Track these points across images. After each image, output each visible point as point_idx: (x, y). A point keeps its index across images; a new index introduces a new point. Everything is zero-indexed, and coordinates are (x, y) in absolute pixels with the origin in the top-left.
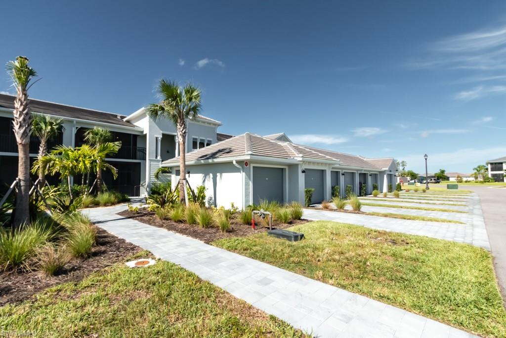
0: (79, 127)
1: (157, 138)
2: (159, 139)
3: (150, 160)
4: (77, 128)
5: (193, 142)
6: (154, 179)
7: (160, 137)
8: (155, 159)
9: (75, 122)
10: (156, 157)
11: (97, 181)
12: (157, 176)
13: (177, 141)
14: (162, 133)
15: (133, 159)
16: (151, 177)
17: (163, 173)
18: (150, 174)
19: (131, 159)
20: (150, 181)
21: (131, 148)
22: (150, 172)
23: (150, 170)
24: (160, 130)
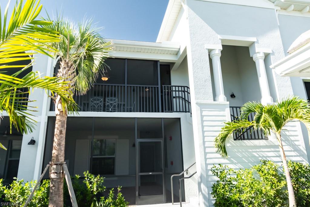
1: (210, 51)
2: (217, 52)
8: (211, 101)
10: (216, 99)
13: (258, 55)
14: (222, 40)
15: (162, 111)
16: (208, 150)
17: (236, 138)
18: (204, 142)
19: (158, 112)
20: (207, 165)
21: (158, 88)
22: (204, 137)
23: (203, 132)
24: (214, 32)
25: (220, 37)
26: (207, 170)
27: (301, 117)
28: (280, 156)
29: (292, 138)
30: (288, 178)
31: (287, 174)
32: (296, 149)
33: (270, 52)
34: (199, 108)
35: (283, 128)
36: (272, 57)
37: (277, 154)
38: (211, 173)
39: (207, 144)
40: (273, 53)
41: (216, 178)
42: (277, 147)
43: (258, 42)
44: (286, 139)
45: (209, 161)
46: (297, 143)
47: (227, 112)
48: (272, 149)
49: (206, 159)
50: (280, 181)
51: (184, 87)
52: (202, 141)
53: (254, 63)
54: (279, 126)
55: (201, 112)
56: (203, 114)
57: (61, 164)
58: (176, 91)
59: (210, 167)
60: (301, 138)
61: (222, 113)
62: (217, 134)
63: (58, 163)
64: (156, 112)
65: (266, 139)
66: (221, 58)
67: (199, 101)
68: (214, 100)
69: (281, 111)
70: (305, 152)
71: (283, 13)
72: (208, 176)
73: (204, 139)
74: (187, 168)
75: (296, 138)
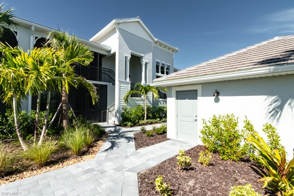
0: (40, 37)
1: (126, 57)
2: (129, 58)
3: (120, 82)
4: (36, 38)
5: (157, 65)
6: (124, 104)
7: (129, 56)
8: (124, 80)
9: (33, 28)
10: (126, 79)
11: (62, 107)
12: (126, 100)
13: (143, 63)
14: (131, 53)
15: (99, 81)
16: (121, 100)
17: (131, 96)
18: (120, 97)
19: (97, 81)
20: (120, 106)
21: (97, 68)
22: (120, 95)
23: (120, 93)
24: (128, 49)
25: (130, 51)
26: (120, 108)
27: (153, 91)
28: (144, 104)
29: (149, 97)
30: (146, 111)
31: (145, 109)
32: (149, 101)
33: (148, 62)
34: (119, 83)
35: (147, 94)
36: (148, 65)
37: (143, 103)
38: (121, 109)
39: (121, 98)
40: (149, 63)
41: (123, 111)
42: (144, 100)
43: (144, 57)
44: (147, 98)
45: (121, 105)
46: (150, 99)
47: (129, 86)
48: (142, 101)
49: (120, 104)
50: (143, 111)
51: (110, 70)
52: (119, 97)
53: (141, 65)
54: (146, 93)
55: (120, 84)
56: (121, 86)
57: (68, 104)
58: (103, 70)
59: (121, 107)
60: (151, 98)
61: (127, 86)
62: (125, 94)
63: (66, 103)
64: (96, 81)
65: (141, 97)
66: (130, 61)
67: (119, 80)
68: (125, 80)
69: (148, 88)
70: (152, 103)
71: (155, 45)
72: (120, 110)
73: (120, 96)
74: (108, 108)
75: (150, 97)
